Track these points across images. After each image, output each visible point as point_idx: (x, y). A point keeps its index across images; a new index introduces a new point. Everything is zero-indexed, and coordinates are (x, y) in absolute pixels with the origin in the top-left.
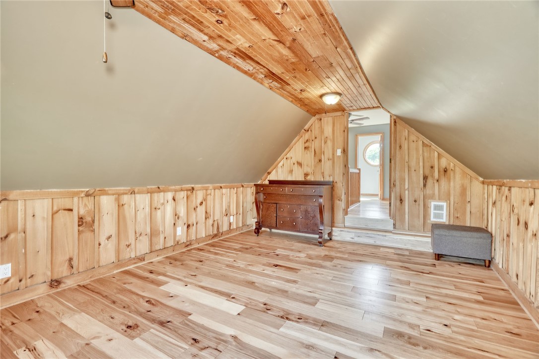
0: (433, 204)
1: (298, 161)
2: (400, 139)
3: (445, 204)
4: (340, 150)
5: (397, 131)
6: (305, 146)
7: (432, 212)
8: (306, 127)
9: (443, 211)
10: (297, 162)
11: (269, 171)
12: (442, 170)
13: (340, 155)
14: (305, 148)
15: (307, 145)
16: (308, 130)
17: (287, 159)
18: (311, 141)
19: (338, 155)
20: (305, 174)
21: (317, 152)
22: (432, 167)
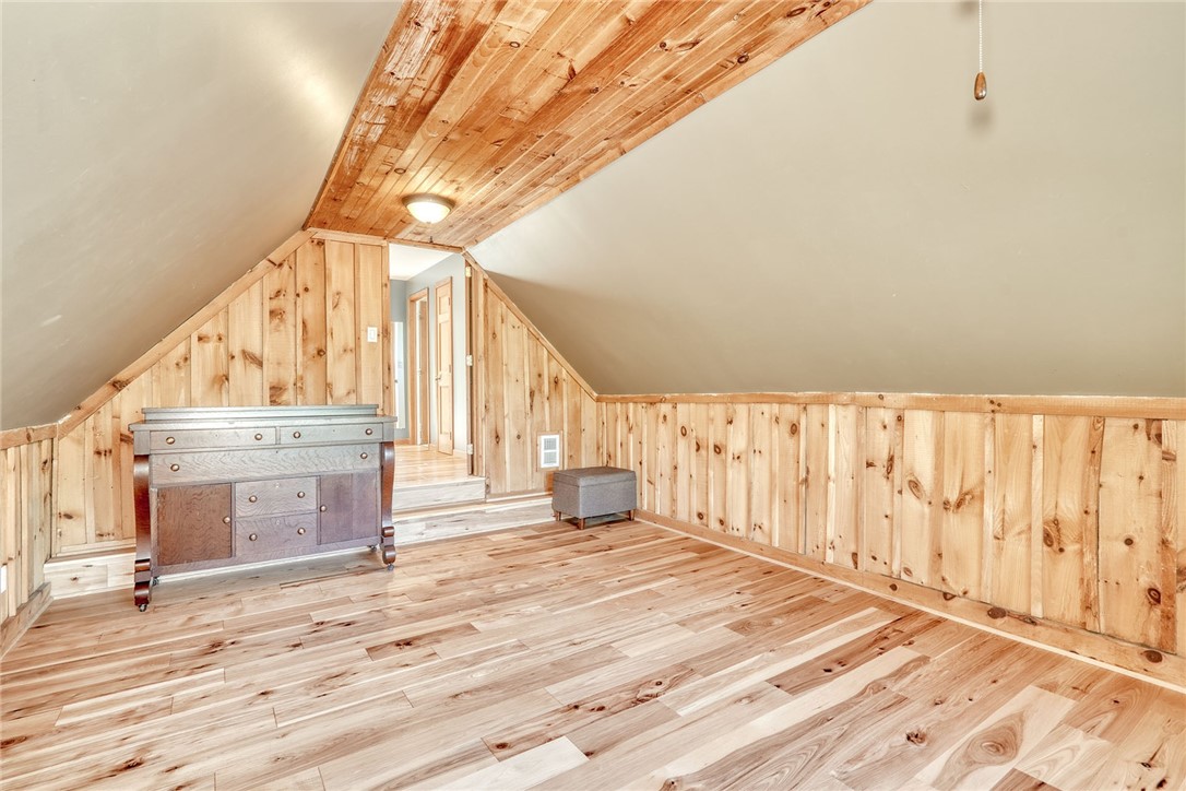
0: (543, 439)
1: (249, 349)
2: (494, 319)
3: (557, 437)
4: (376, 329)
5: (489, 304)
6: (273, 308)
7: (543, 452)
8: (275, 256)
9: (555, 448)
10: (244, 352)
11: (121, 376)
12: (552, 380)
13: (375, 340)
14: (272, 312)
15: (275, 304)
16: (280, 265)
17: (200, 339)
18: (291, 296)
19: (369, 340)
20: (272, 388)
21: (309, 326)
22: (540, 375)
